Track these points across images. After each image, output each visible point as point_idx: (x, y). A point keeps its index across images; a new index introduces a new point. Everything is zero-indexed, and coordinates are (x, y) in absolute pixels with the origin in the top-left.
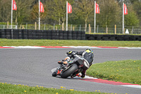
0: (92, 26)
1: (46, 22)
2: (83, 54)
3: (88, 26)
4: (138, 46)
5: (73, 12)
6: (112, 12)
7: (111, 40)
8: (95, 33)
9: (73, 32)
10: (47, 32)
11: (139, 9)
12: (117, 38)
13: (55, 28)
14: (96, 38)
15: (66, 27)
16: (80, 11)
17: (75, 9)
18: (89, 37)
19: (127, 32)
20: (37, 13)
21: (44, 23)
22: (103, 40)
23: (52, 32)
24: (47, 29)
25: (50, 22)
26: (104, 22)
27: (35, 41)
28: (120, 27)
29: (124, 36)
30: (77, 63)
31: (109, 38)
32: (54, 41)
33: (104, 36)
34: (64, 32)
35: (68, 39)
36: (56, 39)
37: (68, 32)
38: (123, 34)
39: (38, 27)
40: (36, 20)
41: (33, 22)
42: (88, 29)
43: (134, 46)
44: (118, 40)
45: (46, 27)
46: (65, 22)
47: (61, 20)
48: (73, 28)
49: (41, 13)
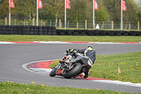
0: (63, 22)
1: (16, 17)
2: (86, 52)
3: (58, 21)
4: (108, 41)
5: (44, 8)
6: (82, 7)
7: (82, 35)
8: (65, 28)
9: (43, 27)
10: (17, 27)
11: (109, 4)
12: (88, 33)
13: (25, 23)
14: (66, 33)
15: (36, 22)
16: (51, 6)
17: (45, 4)
18: (59, 33)
19: (98, 27)
20: (7, 9)
21: (14, 19)
22: (74, 35)
23: (22, 27)
24: (18, 24)
25: (21, 17)
26: (75, 17)
27: (5, 36)
28: (90, 22)
29: (95, 31)
30: (80, 61)
31: (80, 33)
32: (25, 36)
33: (75, 31)
34: (34, 27)
35: (39, 34)
36: (26, 34)
37: (39, 27)
38: (94, 29)
39: (8, 22)
40: (6, 16)
41: (3, 18)
42: (58, 24)
43: (104, 41)
44: (89, 35)
45: (16, 23)
46: (36, 17)
47: (32, 15)
48: (44, 23)
49: (12, 9)
